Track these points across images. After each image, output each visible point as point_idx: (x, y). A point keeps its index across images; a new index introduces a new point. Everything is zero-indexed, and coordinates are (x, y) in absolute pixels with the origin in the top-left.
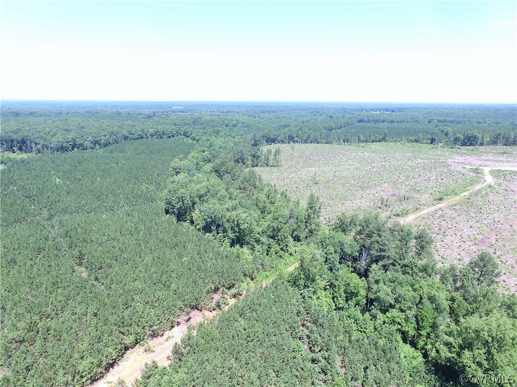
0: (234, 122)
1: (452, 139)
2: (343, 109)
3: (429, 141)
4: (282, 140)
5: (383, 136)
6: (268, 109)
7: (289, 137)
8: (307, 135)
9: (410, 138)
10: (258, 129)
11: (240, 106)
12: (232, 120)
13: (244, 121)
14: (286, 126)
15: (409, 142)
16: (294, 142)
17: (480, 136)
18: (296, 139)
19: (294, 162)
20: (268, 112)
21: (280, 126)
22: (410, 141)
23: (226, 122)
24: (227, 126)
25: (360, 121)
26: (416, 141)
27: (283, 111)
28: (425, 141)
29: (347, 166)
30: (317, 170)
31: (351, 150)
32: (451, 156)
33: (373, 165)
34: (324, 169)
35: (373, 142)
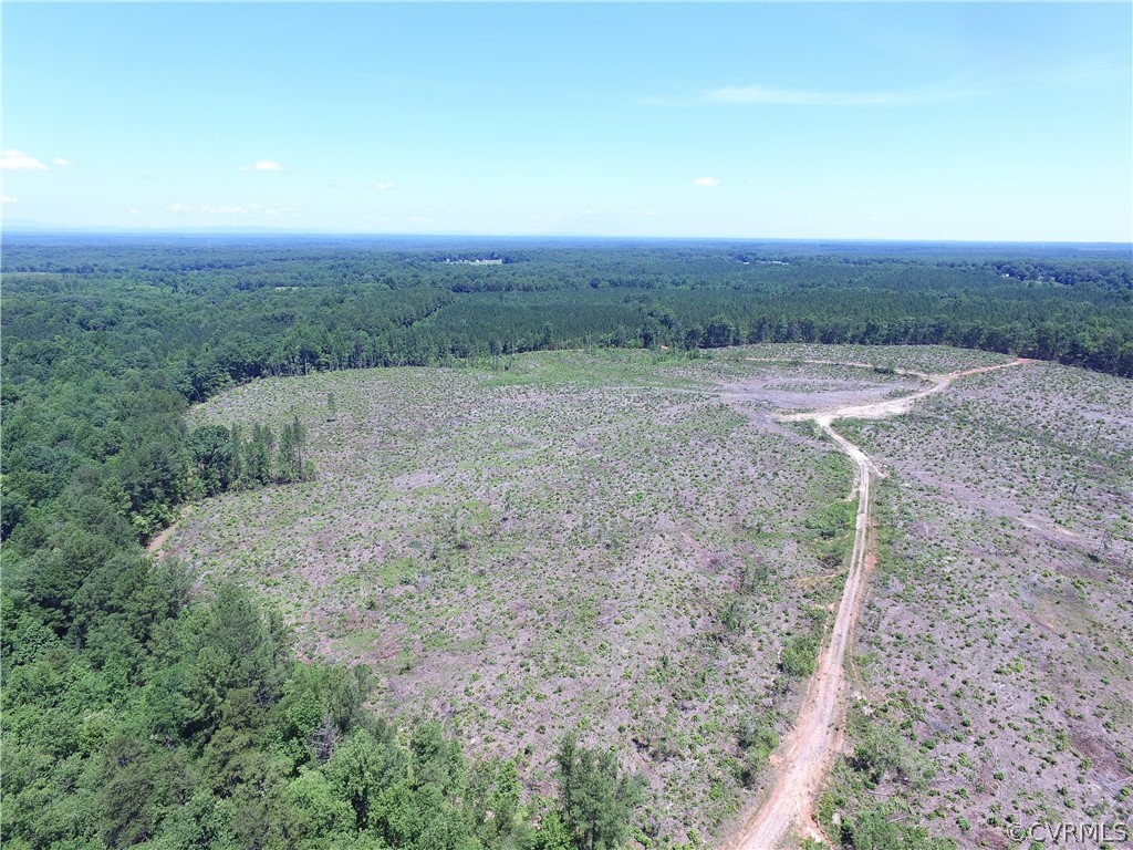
0: (108, 311)
1: (683, 334)
2: (402, 256)
3: (640, 342)
4: (283, 365)
5: (543, 335)
6: (209, 259)
7: (303, 354)
8: (353, 344)
9: (602, 337)
10: (196, 335)
11: (120, 248)
12: (100, 305)
13: (144, 306)
14: (285, 320)
15: (601, 347)
16: (319, 367)
17: (732, 327)
18: (323, 359)
19: (349, 452)
20: (211, 266)
21: (265, 319)
22: (603, 344)
23: (80, 312)
24: (83, 324)
25: (458, 289)
26: (616, 343)
27: (251, 264)
28: (632, 342)
29: (512, 451)
30: (437, 482)
31: (490, 386)
32: (708, 380)
33: (579, 437)
34: (458, 475)
35: (521, 350)
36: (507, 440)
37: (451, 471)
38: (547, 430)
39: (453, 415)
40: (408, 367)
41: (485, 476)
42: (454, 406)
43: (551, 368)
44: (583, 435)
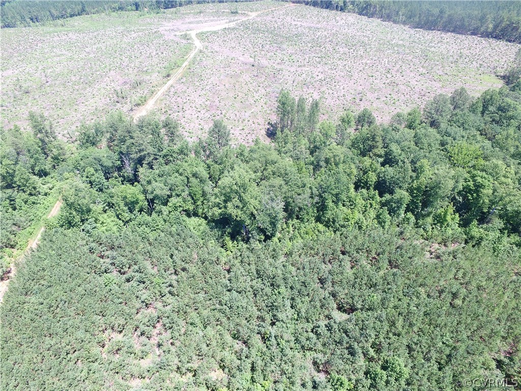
1: (154, 2)
3: (134, 8)
5: (81, 7)
9: (113, 6)
15: (114, 11)
26: (121, 9)
28: (130, 8)
29: (55, 58)
30: (16, 73)
31: (49, 33)
32: (160, 23)
33: (87, 50)
34: (27, 69)
35: (71, 16)
36: (53, 54)
37: (24, 68)
38: (74, 48)
39: (28, 47)
40: (6, 29)
41: (40, 68)
42: (29, 43)
43: (87, 24)
44: (90, 49)
